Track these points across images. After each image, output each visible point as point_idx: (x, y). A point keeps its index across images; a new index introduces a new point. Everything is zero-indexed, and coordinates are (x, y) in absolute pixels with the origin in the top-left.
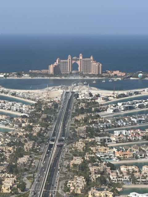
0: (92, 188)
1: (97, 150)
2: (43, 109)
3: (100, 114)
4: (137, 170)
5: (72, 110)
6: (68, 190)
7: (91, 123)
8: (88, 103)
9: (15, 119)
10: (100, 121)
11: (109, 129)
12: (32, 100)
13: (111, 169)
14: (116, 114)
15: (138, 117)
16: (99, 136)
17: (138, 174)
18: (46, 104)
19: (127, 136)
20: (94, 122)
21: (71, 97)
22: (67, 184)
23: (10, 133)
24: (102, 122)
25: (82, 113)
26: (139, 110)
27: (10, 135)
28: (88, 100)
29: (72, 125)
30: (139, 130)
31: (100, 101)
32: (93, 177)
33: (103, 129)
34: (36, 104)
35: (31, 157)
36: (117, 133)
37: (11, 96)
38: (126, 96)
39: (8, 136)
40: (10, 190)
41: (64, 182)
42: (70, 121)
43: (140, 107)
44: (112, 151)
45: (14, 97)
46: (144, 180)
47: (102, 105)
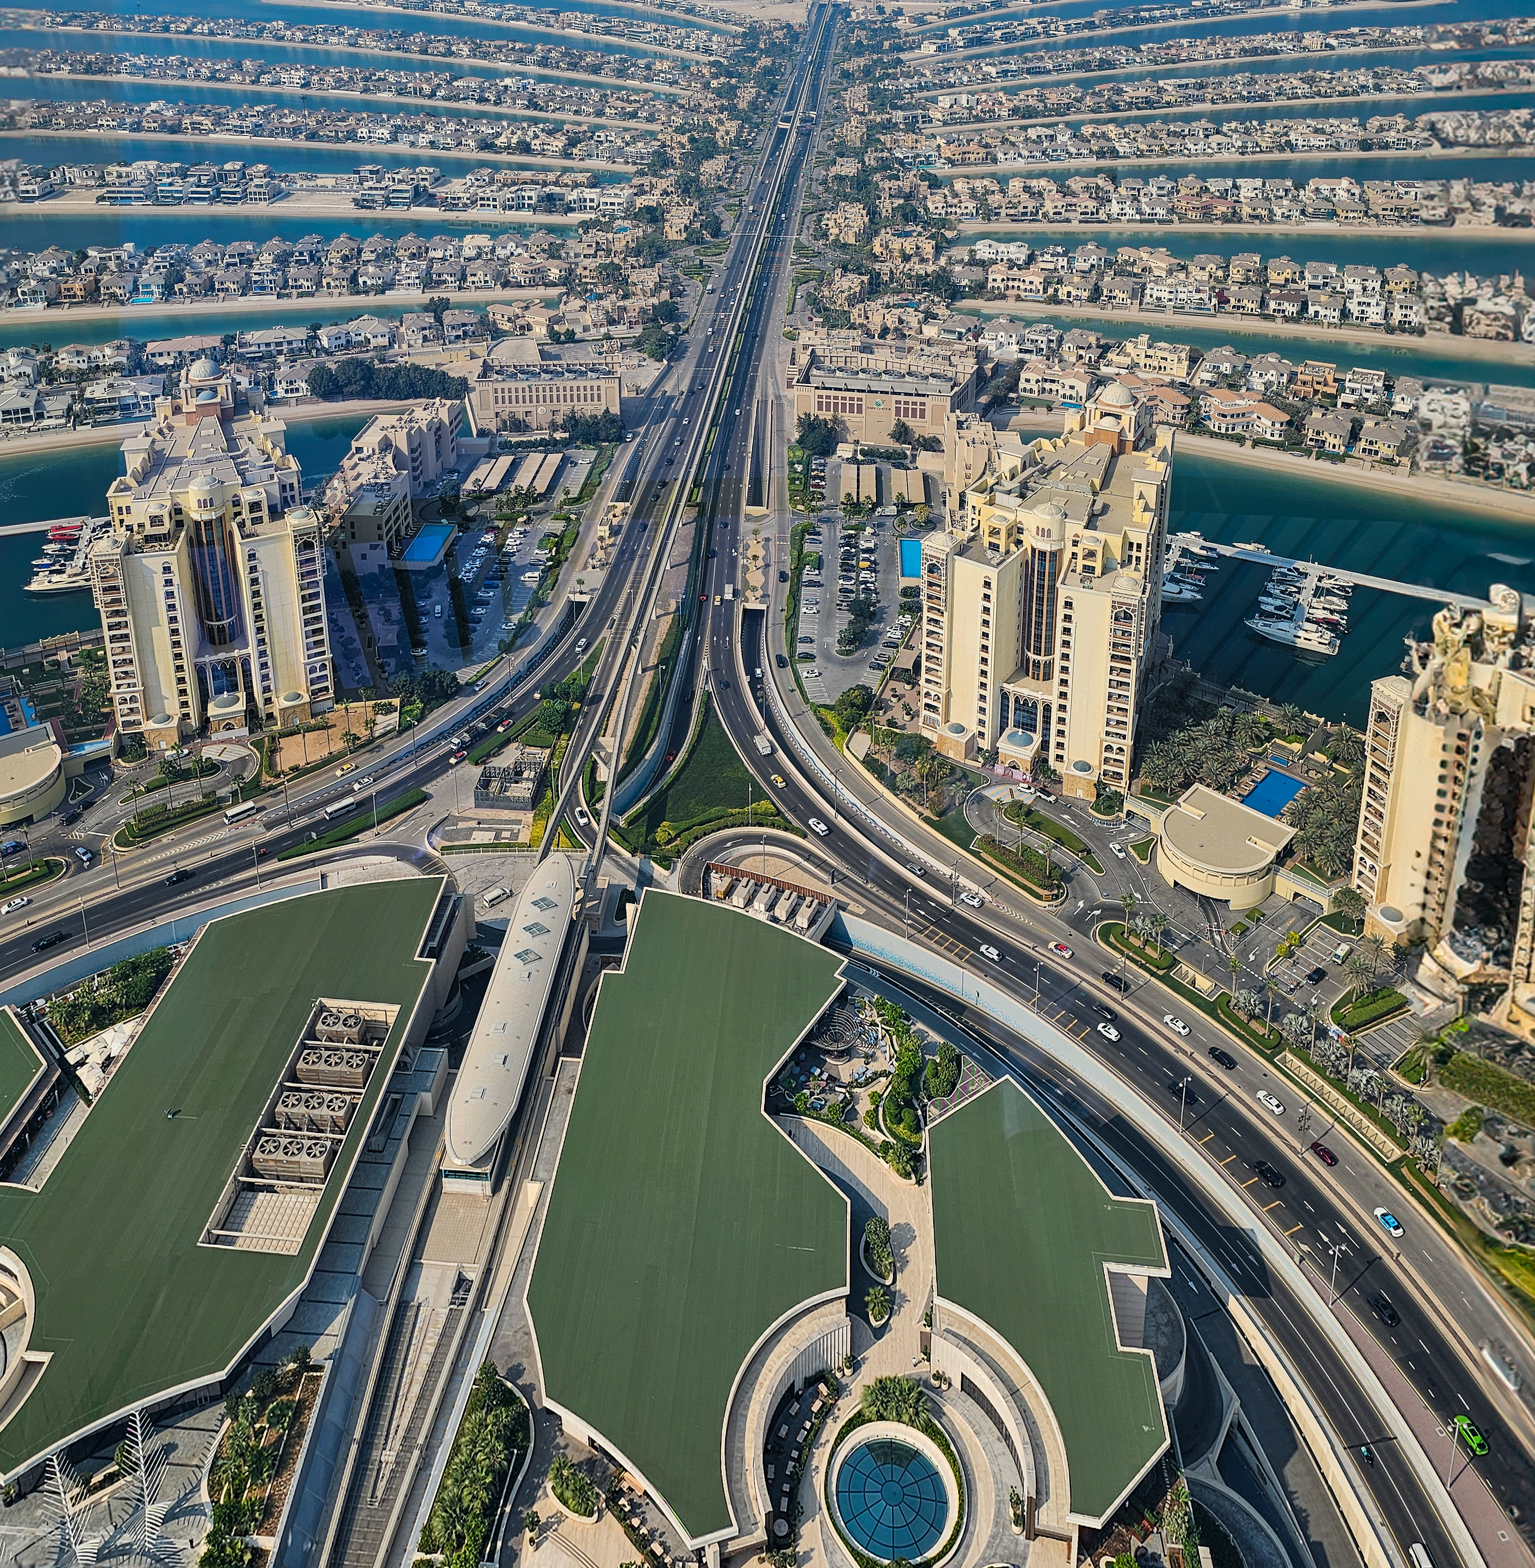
0: (883, 231)
1: (896, 141)
2: (762, 46)
3: (903, 56)
4: (996, 187)
5: (836, 50)
6: (825, 235)
7: (881, 79)
8: (875, 30)
9: (694, 69)
10: (902, 72)
11: (925, 94)
12: (736, 24)
13: (930, 187)
14: (943, 56)
15: (1001, 63)
16: (901, 108)
17: (998, 197)
18: (769, 32)
19: (971, 108)
20: (888, 76)
21: (832, 18)
22: (820, 221)
23: (683, 102)
24: (908, 76)
25: (859, 54)
26: (1004, 46)
27: (682, 107)
28: (875, 22)
29: (833, 83)
30: (1001, 94)
31: (902, 24)
32: (886, 206)
33: (910, 91)
34: (745, 34)
35: (732, 158)
36: (945, 102)
37: (683, 16)
38: (970, 13)
39: (675, 108)
40: (684, 235)
41: (814, 216)
42: (829, 75)
43: (1006, 38)
44: (934, 143)
45: (689, 17)
46: (1012, 212)
47: (907, 35)
